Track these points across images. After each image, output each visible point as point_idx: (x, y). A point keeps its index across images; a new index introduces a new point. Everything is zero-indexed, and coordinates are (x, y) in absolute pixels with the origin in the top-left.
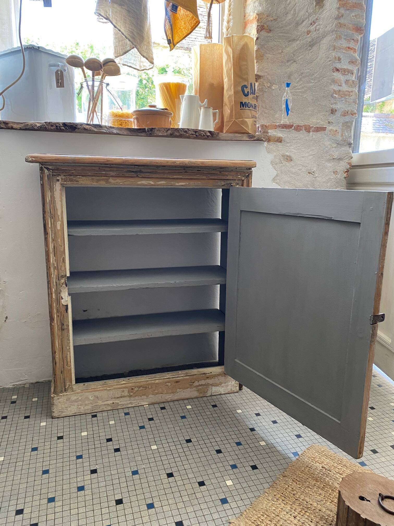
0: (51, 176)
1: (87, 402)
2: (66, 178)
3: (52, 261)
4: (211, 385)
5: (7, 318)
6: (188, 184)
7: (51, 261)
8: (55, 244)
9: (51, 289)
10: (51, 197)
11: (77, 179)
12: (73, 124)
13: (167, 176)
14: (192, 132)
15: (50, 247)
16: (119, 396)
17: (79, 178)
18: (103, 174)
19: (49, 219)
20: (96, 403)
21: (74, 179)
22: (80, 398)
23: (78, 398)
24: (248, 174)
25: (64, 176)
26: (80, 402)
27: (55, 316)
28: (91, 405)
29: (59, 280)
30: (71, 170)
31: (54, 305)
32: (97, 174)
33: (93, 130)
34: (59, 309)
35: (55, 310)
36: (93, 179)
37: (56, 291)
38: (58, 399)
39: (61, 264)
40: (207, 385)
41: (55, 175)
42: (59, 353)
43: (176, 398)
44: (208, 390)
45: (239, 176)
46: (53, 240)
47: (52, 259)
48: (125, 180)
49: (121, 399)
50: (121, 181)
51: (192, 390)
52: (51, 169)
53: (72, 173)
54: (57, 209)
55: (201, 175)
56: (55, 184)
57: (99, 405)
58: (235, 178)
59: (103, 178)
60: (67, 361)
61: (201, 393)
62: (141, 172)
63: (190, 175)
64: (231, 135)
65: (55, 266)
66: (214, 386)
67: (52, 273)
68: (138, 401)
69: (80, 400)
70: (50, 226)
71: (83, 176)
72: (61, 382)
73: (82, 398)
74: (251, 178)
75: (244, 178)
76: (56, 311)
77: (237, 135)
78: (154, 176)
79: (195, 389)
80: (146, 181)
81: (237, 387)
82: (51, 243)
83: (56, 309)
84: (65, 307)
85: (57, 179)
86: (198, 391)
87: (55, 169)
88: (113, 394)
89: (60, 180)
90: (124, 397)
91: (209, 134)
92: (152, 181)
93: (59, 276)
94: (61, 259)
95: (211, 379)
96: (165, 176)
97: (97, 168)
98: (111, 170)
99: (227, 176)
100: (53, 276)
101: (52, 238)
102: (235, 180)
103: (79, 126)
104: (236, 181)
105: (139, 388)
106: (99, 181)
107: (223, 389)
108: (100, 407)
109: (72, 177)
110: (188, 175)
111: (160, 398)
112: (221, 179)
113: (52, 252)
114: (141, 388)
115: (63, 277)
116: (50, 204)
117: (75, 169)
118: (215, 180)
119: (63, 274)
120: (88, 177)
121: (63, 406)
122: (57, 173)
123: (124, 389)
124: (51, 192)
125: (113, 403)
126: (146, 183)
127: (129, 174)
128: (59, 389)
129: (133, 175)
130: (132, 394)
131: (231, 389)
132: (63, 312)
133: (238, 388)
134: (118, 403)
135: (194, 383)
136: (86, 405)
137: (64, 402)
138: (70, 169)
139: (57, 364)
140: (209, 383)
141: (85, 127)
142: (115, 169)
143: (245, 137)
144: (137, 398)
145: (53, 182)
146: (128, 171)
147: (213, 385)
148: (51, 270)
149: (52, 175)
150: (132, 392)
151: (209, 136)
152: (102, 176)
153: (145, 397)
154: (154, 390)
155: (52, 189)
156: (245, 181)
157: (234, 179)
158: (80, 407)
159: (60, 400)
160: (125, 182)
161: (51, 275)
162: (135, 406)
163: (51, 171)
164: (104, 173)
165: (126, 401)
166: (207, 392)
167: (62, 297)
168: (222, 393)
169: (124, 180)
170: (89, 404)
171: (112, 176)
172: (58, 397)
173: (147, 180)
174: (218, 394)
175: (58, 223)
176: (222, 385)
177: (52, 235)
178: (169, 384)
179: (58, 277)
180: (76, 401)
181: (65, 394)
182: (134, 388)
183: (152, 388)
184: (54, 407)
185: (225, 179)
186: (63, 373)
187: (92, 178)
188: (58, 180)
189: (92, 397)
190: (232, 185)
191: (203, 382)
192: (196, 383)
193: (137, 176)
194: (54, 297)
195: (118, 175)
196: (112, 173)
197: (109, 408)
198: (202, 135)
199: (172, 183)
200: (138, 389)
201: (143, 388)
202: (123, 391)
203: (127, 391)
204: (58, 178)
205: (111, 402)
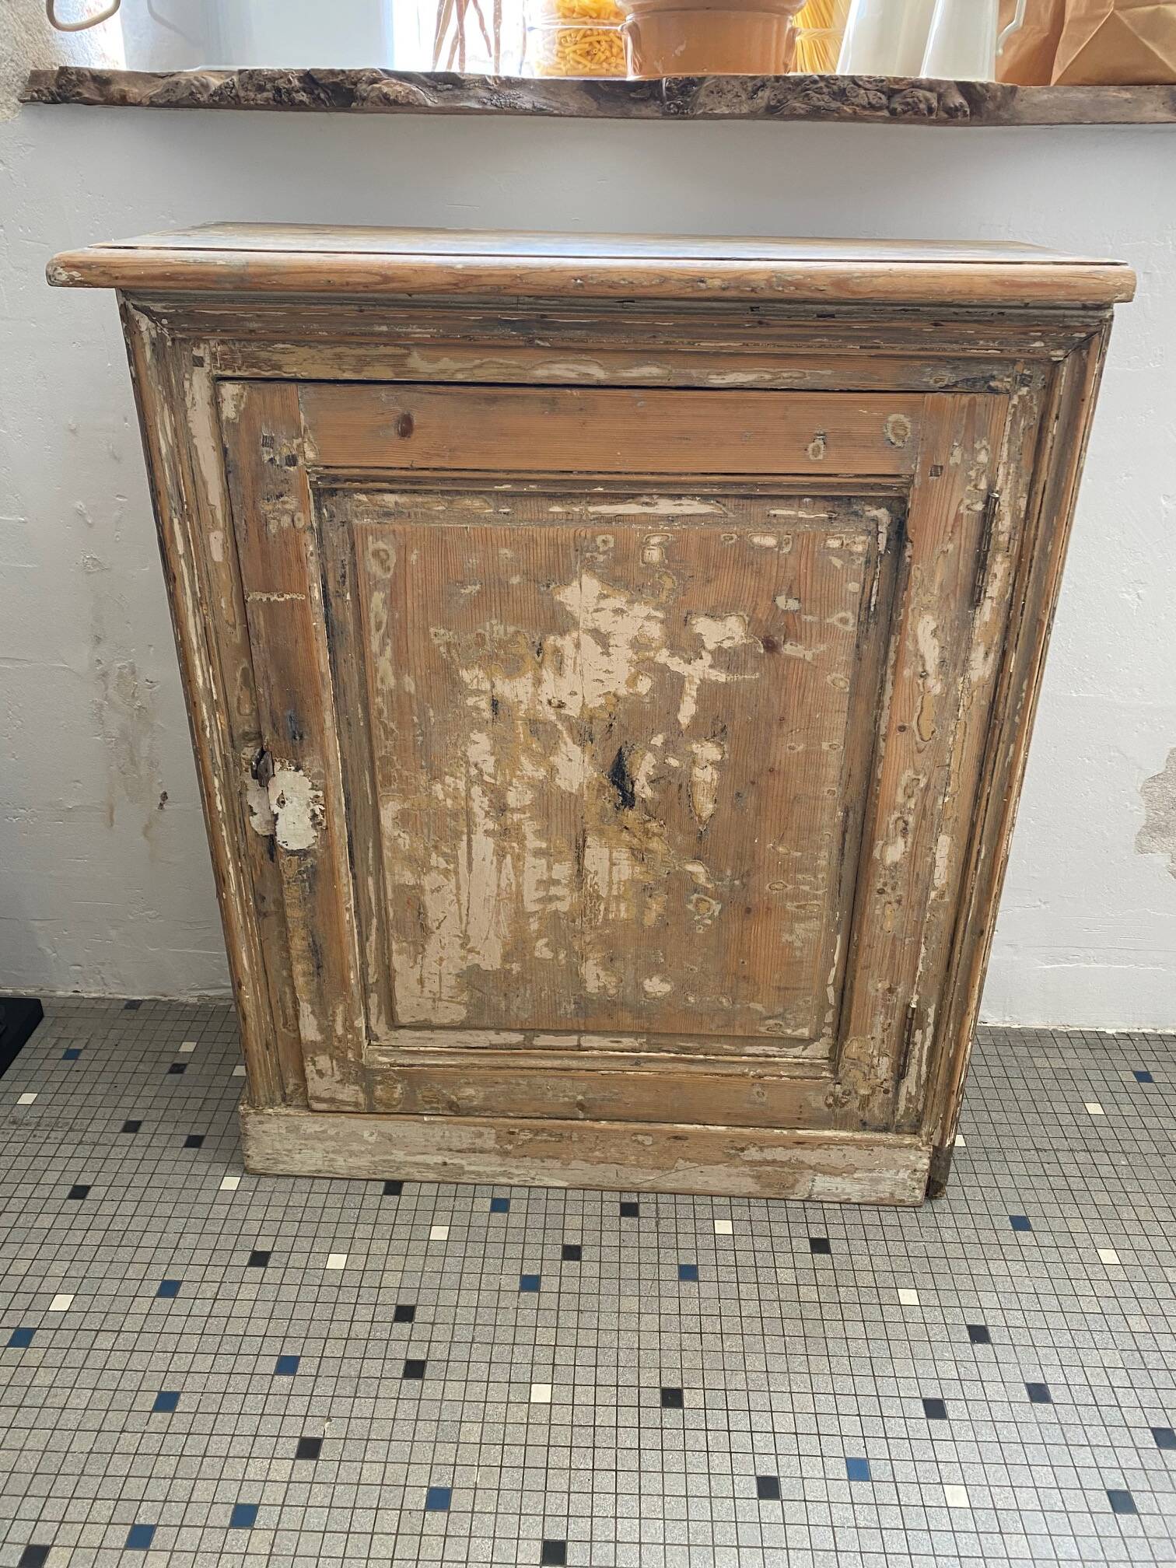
0: (169, 344)
1: (355, 1147)
2: (232, 351)
3: (200, 681)
4: (811, 1167)
5: (164, 796)
6: (767, 377)
7: (197, 682)
8: (209, 620)
9: (206, 778)
10: (175, 431)
11: (276, 357)
12: (341, 77)
13: (666, 343)
14: (871, 94)
15: (188, 632)
16: (465, 1146)
17: (283, 352)
18: (380, 334)
19: (176, 521)
20: (386, 1153)
21: (264, 355)
22: (332, 1132)
23: (324, 1132)
24: (1083, 335)
25: (223, 342)
26: (334, 1143)
27: (231, 870)
28: (369, 1157)
29: (233, 747)
30: (244, 319)
31: (224, 833)
32: (353, 334)
33: (420, 105)
34: (242, 846)
35: (227, 849)
36: (339, 356)
37: (226, 786)
38: (261, 1123)
39: (236, 693)
40: (799, 1166)
41: (183, 340)
42: (254, 986)
43: (670, 1185)
44: (797, 1181)
45: (1038, 344)
46: (198, 603)
47: (199, 672)
48: (477, 362)
49: (473, 1158)
50: (459, 365)
51: (733, 1171)
52: (165, 315)
53: (252, 331)
54: (205, 483)
55: (837, 337)
56: (187, 376)
57: (394, 1161)
58: (1012, 352)
59: (383, 350)
60: (284, 1012)
61: (770, 1185)
62: (544, 323)
63: (780, 337)
64: (1081, 96)
65: (215, 697)
66: (824, 1173)
67: (208, 724)
68: (533, 1173)
69: (331, 1138)
70: (181, 549)
71: (297, 343)
72: (267, 1073)
73: (337, 1134)
74: (1103, 355)
75: (1060, 353)
76: (233, 854)
77: (1112, 93)
78: (606, 341)
79: (746, 1169)
80: (571, 367)
81: (917, 1191)
82: (190, 613)
83: (232, 847)
84: (266, 842)
85: (195, 357)
86: (758, 1177)
87: (177, 315)
88: (443, 1137)
89: (207, 360)
90: (481, 1152)
91: (958, 100)
92: (600, 366)
93: (235, 735)
94: (238, 675)
95: (813, 1150)
96: (660, 344)
97: (350, 311)
98: (411, 317)
99: (972, 341)
100: (211, 733)
101: (194, 593)
102: (1014, 362)
103: (364, 86)
104: (1019, 367)
105: (536, 1135)
106: (368, 364)
107: (858, 1187)
108: (398, 1168)
109: (252, 348)
110: (768, 337)
111: (613, 1175)
112: (940, 359)
113: (199, 649)
114: (544, 1136)
115: (250, 740)
116: (175, 464)
117: (258, 316)
118: (909, 362)
119: (247, 728)
120: (321, 347)
121: (278, 1146)
122: (188, 330)
123: (481, 1129)
124: (172, 409)
125: (445, 1164)
126: (573, 375)
127: (496, 332)
128: (261, 1093)
129: (514, 336)
130: (510, 1147)
131: (892, 1194)
132: (258, 857)
133: (919, 1194)
134: (462, 1167)
135: (742, 1150)
136: (352, 1154)
137: (280, 1134)
138: (240, 314)
139: (249, 1020)
140: (802, 1162)
141: (385, 90)
142: (429, 313)
143: (1150, 107)
144: (527, 1161)
145: (179, 370)
146: (485, 320)
147: (816, 1169)
148: (201, 711)
149: (173, 340)
150: (510, 1142)
151: (956, 109)
152: (377, 345)
153: (558, 1164)
154: (591, 1150)
155: (176, 401)
156: (1065, 371)
157: (1006, 355)
158: (331, 1156)
159: (266, 1127)
160: (476, 371)
161: (204, 730)
162: (521, 1183)
163: (165, 321)
164: (384, 328)
165: (489, 1164)
166: (793, 1186)
167: (251, 807)
168: (853, 1200)
169: (472, 360)
170: (362, 1152)
171: (420, 344)
172: (259, 1118)
173: (574, 362)
174: (836, 1199)
175: (212, 536)
176: (856, 1176)
177: (192, 582)
178: (648, 1141)
179: (231, 736)
180: (319, 1137)
181: (284, 1111)
182: (517, 1130)
183: (581, 1140)
184: (250, 1143)
185: (959, 359)
186: (272, 1048)
187: (338, 350)
188: (199, 362)
189: (372, 1134)
190: (992, 384)
191: (780, 1154)
192: (753, 1154)
193: (531, 341)
194: (220, 808)
195: (445, 341)
196: (417, 332)
197: (432, 1176)
198: (922, 106)
199: (694, 372)
200: (530, 1136)
201: (550, 1135)
202: (480, 1135)
203: (493, 1136)
204: (197, 352)
205: (439, 1159)
